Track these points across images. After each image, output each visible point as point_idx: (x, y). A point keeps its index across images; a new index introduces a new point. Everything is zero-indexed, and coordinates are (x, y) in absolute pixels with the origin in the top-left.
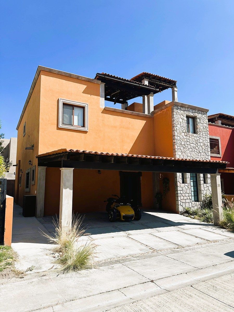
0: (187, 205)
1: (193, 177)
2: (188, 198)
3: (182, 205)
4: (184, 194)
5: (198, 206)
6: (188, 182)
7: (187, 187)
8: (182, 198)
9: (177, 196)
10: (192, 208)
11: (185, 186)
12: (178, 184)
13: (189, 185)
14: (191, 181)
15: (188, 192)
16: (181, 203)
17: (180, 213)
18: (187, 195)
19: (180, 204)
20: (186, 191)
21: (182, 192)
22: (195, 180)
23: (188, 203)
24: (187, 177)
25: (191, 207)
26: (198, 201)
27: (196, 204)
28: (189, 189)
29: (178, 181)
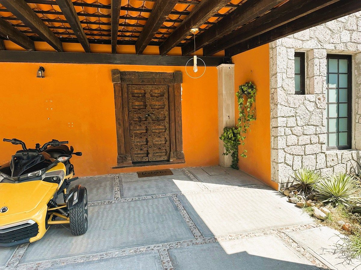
0: (310, 162)
1: (338, 73)
2: (315, 139)
3: (290, 163)
4: (299, 128)
5: (349, 164)
6: (318, 88)
7: (311, 107)
8: (292, 139)
9: (273, 133)
10: (325, 170)
11: (307, 102)
12: (281, 96)
13: (319, 99)
14: (331, 86)
15: (315, 119)
16: (288, 155)
17: (283, 186)
18: (311, 130)
19: (281, 160)
20: (308, 117)
21: (291, 122)
22: (343, 83)
23: (314, 157)
24: (316, 72)
25: (323, 166)
26: (349, 147)
27: (340, 157)
28: (318, 110)
29: (279, 85)
